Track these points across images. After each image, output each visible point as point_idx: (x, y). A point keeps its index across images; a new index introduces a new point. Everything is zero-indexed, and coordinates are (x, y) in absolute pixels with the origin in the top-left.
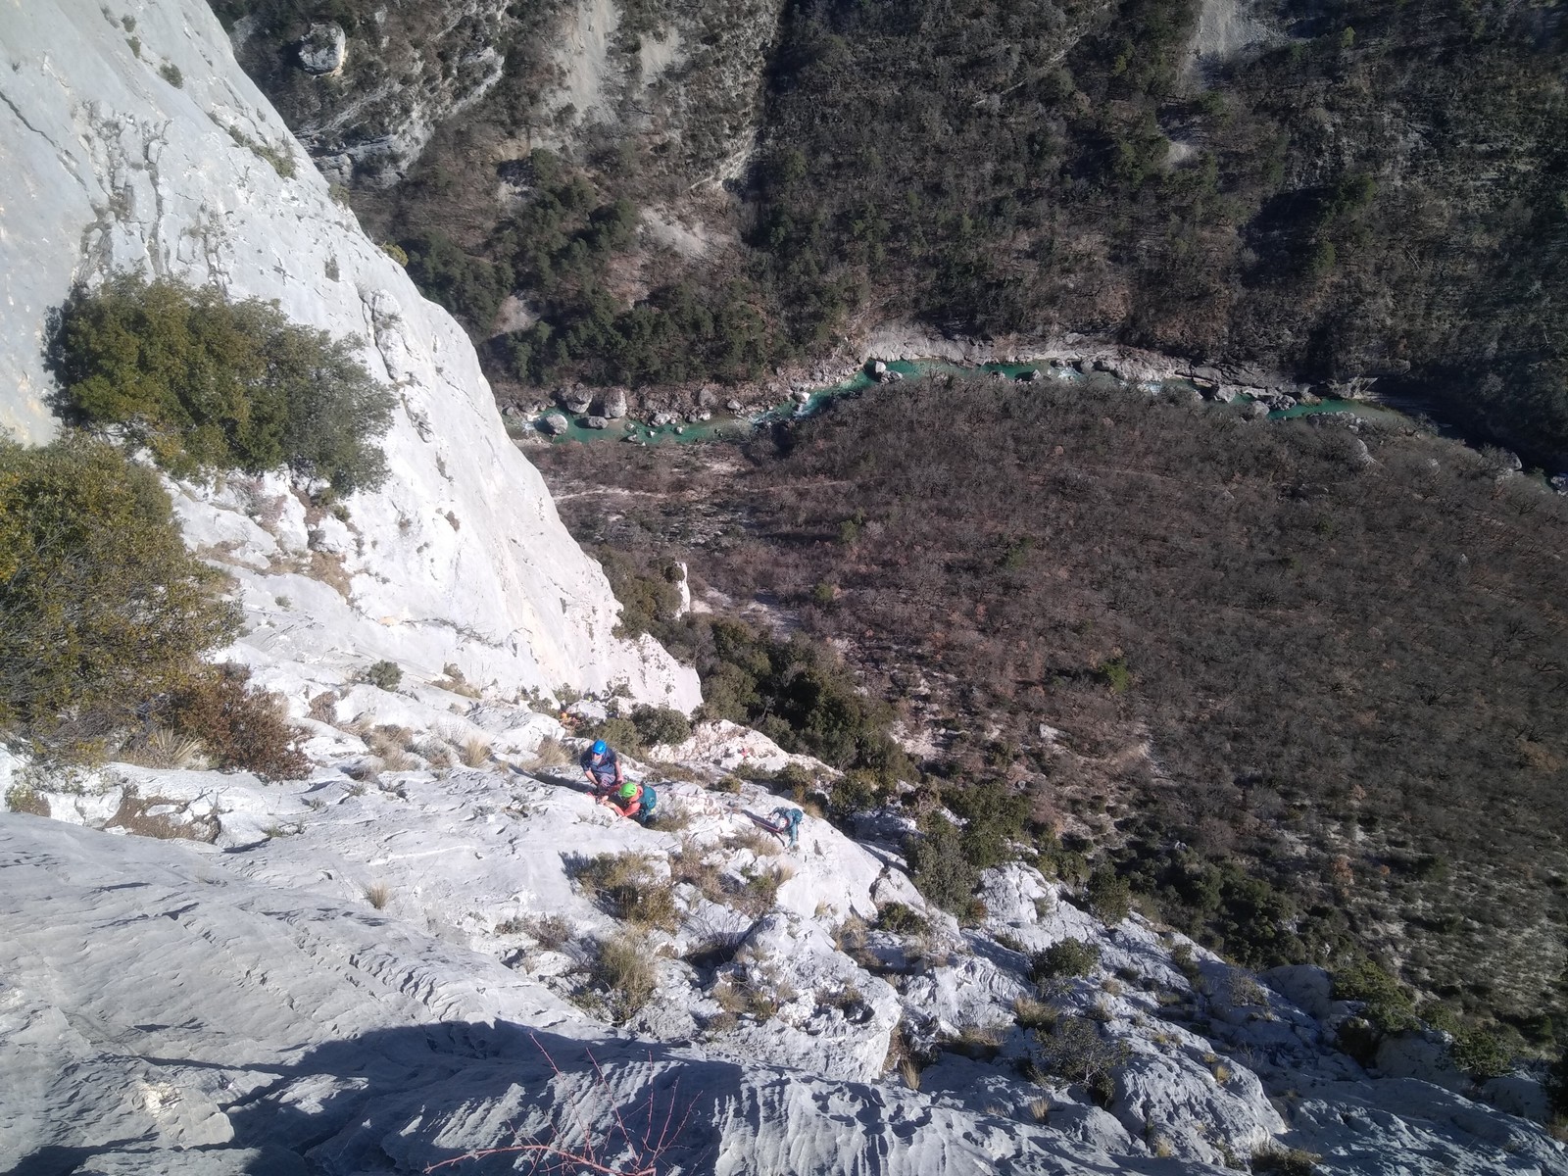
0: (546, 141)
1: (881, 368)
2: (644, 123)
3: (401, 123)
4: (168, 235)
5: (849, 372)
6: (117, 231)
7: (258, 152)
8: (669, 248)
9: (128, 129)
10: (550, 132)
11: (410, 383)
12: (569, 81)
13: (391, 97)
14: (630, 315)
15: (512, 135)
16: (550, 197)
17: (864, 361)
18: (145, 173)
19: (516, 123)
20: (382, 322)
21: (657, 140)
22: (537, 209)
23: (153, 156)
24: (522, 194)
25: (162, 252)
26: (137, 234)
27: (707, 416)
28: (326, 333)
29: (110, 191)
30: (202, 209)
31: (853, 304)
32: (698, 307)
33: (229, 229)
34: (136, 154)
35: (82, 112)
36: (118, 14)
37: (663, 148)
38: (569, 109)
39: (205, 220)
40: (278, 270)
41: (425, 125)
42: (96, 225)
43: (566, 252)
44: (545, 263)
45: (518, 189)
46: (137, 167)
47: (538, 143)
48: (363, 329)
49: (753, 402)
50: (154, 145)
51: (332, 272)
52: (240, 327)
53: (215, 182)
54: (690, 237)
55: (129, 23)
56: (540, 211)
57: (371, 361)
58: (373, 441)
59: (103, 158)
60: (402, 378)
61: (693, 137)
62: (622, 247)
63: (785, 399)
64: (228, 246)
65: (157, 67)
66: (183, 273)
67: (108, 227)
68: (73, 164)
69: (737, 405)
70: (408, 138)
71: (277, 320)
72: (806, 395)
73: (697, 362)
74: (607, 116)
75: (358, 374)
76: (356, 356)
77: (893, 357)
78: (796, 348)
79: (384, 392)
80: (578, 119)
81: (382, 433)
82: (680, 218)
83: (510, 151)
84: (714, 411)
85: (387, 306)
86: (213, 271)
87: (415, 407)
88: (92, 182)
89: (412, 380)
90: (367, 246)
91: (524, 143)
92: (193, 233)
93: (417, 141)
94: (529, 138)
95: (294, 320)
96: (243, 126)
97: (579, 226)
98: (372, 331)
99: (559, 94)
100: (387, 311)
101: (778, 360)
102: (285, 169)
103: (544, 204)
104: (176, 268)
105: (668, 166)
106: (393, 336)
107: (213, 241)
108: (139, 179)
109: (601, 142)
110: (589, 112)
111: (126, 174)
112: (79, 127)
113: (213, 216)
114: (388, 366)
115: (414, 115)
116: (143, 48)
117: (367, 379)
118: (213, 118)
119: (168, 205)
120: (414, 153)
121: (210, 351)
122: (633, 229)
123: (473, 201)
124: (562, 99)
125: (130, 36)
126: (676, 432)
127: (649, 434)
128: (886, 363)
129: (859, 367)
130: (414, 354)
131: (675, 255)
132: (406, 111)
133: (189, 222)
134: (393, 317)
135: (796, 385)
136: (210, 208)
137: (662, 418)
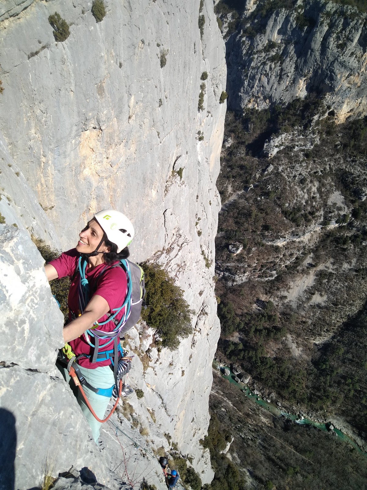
0: (274, 301)
1: (332, 428)
2: (303, 313)
3: (241, 274)
4: (173, 263)
5: (321, 421)
6: (164, 255)
7: (205, 258)
8: (289, 348)
9: (183, 237)
10: (277, 299)
11: (199, 332)
12: (290, 291)
13: (243, 267)
14: (266, 358)
15: (266, 294)
16: (265, 314)
17: (328, 421)
18: (179, 248)
19: (269, 292)
20: (203, 312)
21: (304, 319)
22: (260, 316)
23: (183, 245)
24: (259, 310)
25: (169, 265)
26: (167, 258)
27: (269, 401)
28: (189, 305)
29: (169, 246)
30: (184, 262)
31: (334, 402)
32: (286, 369)
33: (186, 269)
34: (180, 244)
35: (177, 229)
36: (198, 216)
37: (304, 322)
38: (286, 297)
39: (183, 264)
40: (189, 285)
41: (247, 278)
42: (161, 251)
43: (260, 331)
44: (253, 329)
45: (259, 308)
46: (178, 245)
47: (272, 300)
48: (198, 311)
49: (285, 408)
50: (185, 244)
51: (201, 294)
52: (172, 291)
53: (191, 258)
54: (297, 349)
55: (199, 219)
56: (261, 316)
57: (194, 319)
58: (179, 338)
59: (173, 240)
60: (198, 329)
61: (314, 325)
62: (276, 340)
63: (296, 414)
64: (183, 273)
65: (198, 230)
66: (170, 272)
67: (163, 253)
68: (167, 237)
69: (280, 405)
70: (241, 278)
71: (180, 295)
72: (303, 418)
73: (276, 384)
74: (294, 306)
75: (189, 320)
76: (191, 316)
77: (337, 427)
78: (308, 402)
79: (191, 329)
80: (286, 301)
81: (183, 338)
82: (297, 343)
83: (263, 298)
84: (272, 402)
85: (207, 310)
86: (176, 275)
87: (195, 338)
88: (167, 243)
89: (200, 331)
90: (213, 294)
91: (268, 298)
92: (178, 265)
93: (242, 280)
94: (270, 298)
95: (184, 298)
96: (206, 252)
97: (268, 326)
98: (199, 313)
99: (286, 292)
100: (206, 311)
101: (300, 401)
102: (208, 265)
103: (263, 316)
104: (169, 270)
105: (302, 328)
106: (203, 317)
107: (181, 270)
108: (177, 248)
109: (288, 310)
110: (290, 301)
111: (175, 246)
112: (174, 232)
113: (185, 265)
114: (197, 324)
115: (246, 274)
116: (198, 225)
117: (190, 323)
118: (201, 246)
119: (178, 257)
120: (240, 282)
121: (161, 291)
122: (282, 337)
123: (245, 303)
124: (285, 294)
125: (197, 221)
126: (257, 399)
127: (249, 394)
128: (334, 427)
129: (325, 422)
130: (205, 326)
131: (289, 351)
132: (244, 272)
133: (179, 263)
134: (206, 313)
135: (301, 412)
136: (186, 263)
137: (256, 392)
